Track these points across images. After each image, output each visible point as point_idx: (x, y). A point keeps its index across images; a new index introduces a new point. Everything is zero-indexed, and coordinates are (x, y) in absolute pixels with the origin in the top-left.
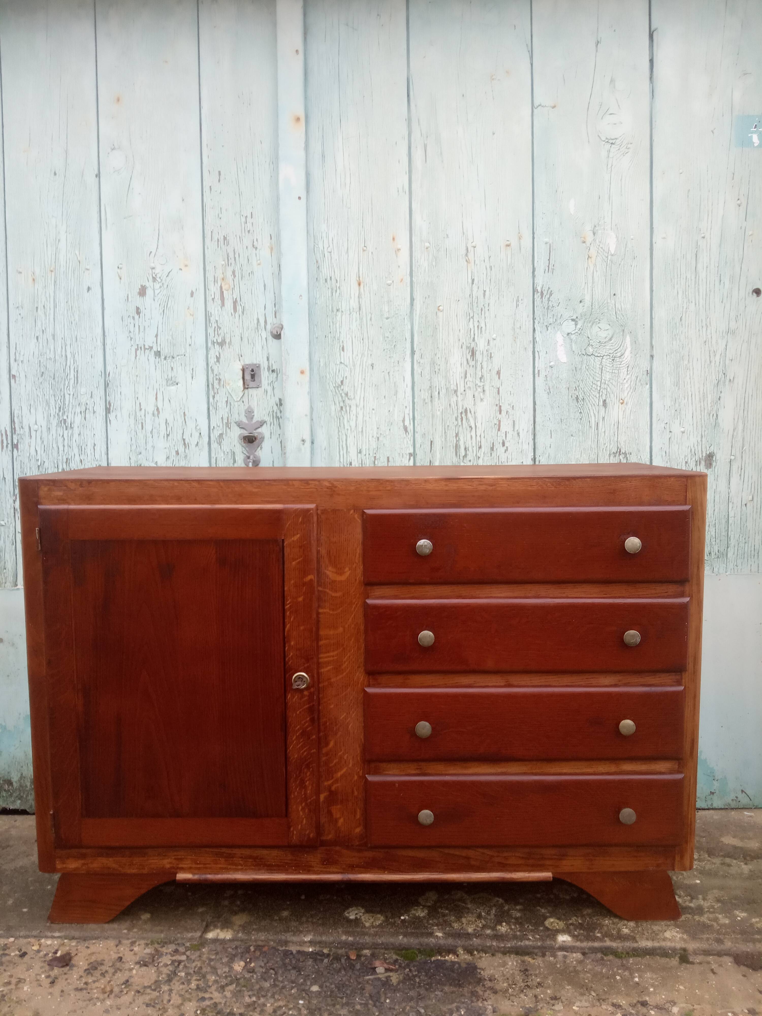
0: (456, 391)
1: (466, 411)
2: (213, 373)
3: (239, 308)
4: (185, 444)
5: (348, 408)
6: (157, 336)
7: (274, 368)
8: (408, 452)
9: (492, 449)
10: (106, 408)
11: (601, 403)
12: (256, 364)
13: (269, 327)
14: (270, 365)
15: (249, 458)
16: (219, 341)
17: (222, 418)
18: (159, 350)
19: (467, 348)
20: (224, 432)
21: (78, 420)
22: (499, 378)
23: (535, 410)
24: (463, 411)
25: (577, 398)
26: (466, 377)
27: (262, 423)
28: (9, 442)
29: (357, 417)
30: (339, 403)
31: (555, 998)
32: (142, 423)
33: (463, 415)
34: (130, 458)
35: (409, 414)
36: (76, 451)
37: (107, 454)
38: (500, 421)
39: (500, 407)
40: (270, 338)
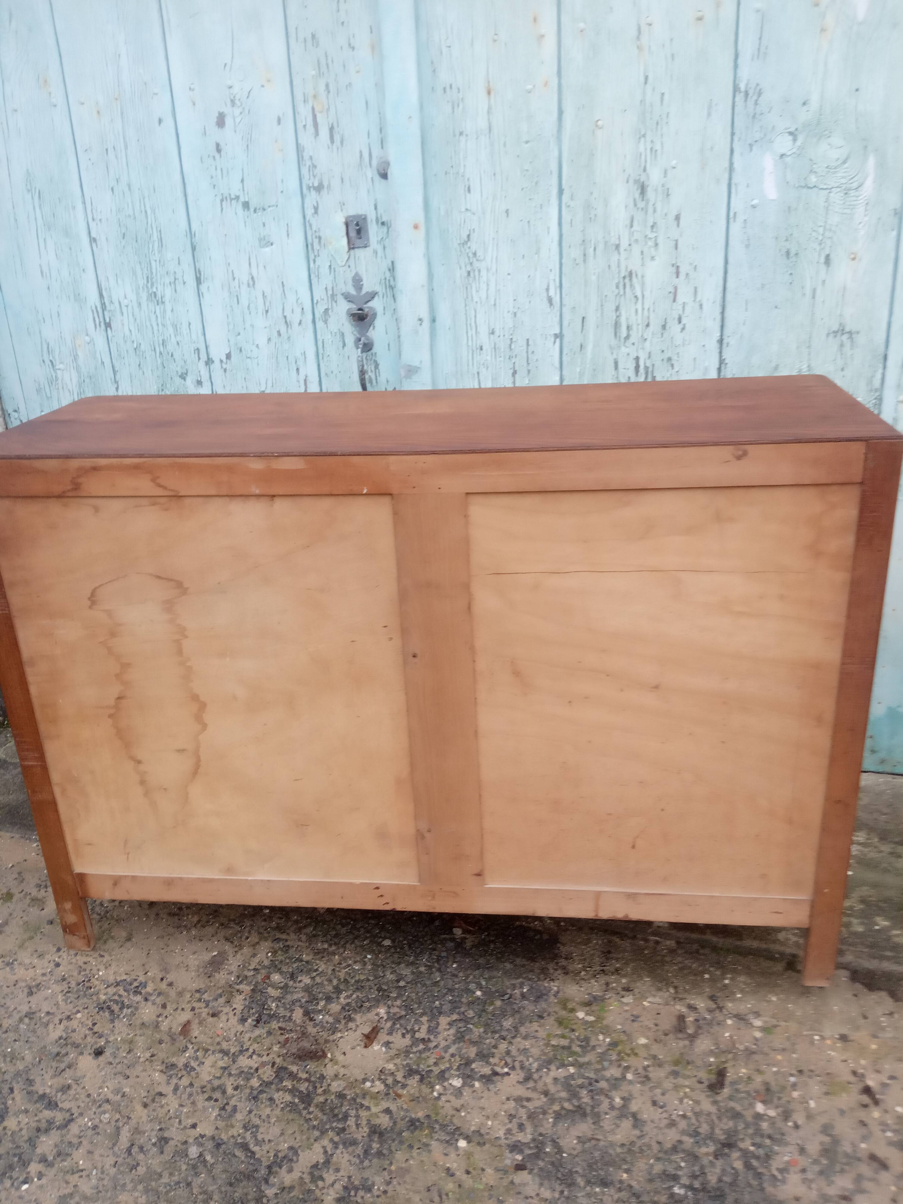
0: (617, 247)
1: (631, 273)
2: (311, 229)
3: (337, 138)
4: (286, 322)
5: (477, 273)
6: (242, 181)
7: (384, 219)
8: (553, 332)
9: (664, 327)
10: (197, 278)
11: (822, 260)
12: (361, 216)
13: (375, 162)
14: (379, 216)
15: (360, 340)
16: (316, 184)
17: (326, 288)
18: (247, 200)
19: (636, 181)
20: (330, 307)
21: (168, 292)
22: (678, 225)
23: (726, 272)
24: (627, 274)
25: (788, 253)
26: (632, 226)
27: (372, 296)
28: (102, 320)
29: (488, 285)
30: (466, 266)
31: (627, 989)
32: (237, 296)
33: (627, 280)
34: (229, 341)
35: (554, 280)
36: (171, 330)
37: (204, 334)
38: (676, 288)
39: (678, 267)
40: (377, 178)
